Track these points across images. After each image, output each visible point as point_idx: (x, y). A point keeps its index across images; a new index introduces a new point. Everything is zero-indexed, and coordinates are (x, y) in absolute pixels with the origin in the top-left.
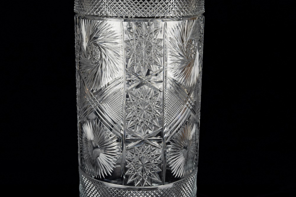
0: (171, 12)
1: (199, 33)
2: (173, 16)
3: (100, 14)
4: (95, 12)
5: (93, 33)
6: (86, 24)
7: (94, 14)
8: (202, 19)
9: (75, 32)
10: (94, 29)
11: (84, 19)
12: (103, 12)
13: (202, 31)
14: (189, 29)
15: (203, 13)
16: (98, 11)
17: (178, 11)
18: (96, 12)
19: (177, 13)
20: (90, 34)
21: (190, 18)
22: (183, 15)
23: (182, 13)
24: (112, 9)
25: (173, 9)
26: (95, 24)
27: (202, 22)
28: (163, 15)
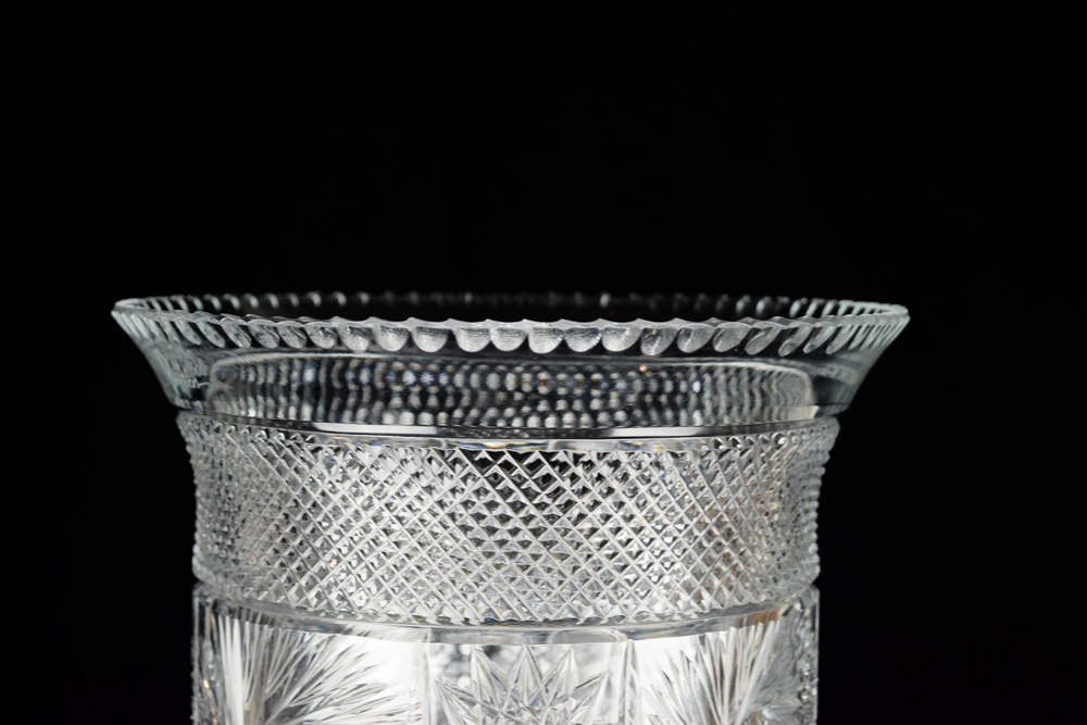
0: (655, 594)
1: (794, 682)
2: (667, 613)
3: (318, 603)
4: (294, 590)
5: (281, 689)
6: (247, 641)
7: (287, 598)
8: (808, 612)
9: (196, 670)
10: (285, 671)
11: (239, 618)
12: (333, 596)
13: (809, 665)
14: (744, 663)
15: (814, 578)
16: (309, 587)
17: (688, 588)
18: (300, 593)
19: (685, 597)
20: (268, 691)
21: (751, 615)
22: (717, 606)
23: (707, 599)
24: (377, 581)
25: (666, 580)
26: (290, 650)
27: (808, 624)
28: (617, 611)
